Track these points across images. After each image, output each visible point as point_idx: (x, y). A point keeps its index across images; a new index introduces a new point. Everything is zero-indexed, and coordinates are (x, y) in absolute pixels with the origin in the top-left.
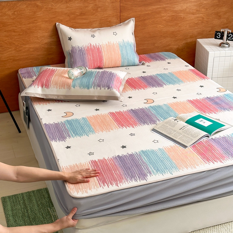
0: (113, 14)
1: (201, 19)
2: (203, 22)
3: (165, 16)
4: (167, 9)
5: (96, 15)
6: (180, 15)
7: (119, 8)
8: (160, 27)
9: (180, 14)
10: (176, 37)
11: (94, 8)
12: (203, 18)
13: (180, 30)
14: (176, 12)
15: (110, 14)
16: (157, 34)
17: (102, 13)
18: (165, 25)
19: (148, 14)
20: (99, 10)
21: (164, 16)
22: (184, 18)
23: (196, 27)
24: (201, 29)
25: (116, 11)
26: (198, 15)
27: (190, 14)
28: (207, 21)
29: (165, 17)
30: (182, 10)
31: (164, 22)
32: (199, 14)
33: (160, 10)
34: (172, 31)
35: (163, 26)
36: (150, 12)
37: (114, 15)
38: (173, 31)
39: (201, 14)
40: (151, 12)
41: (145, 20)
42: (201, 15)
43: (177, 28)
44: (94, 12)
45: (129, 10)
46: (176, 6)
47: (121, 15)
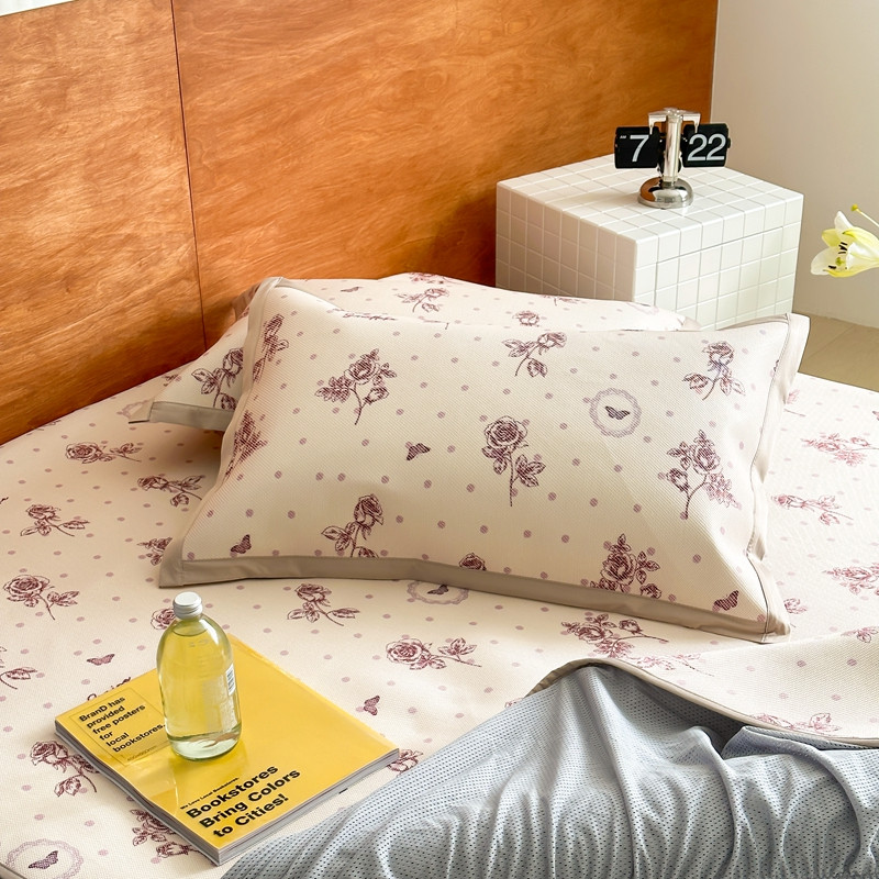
0: (149, 108)
1: (510, 72)
2: (517, 89)
3: (379, 84)
4: (381, 40)
5: (62, 132)
6: (437, 69)
7: (175, 69)
8: (361, 144)
9: (433, 63)
10: (426, 184)
11: (47, 92)
12: (518, 68)
13: (440, 144)
14: (416, 51)
15: (133, 114)
16: (352, 185)
17: (92, 111)
18: (379, 130)
19: (306, 83)
20: (75, 95)
21: (373, 84)
22: (448, 78)
23: (496, 120)
24: (513, 126)
25: (159, 88)
26: (497, 57)
27: (469, 54)
28: (531, 81)
29: (378, 88)
30: (438, 40)
31: (375, 116)
32: (502, 50)
33: (354, 50)
34: (410, 159)
35: (372, 139)
36: (313, 71)
37: (151, 114)
38: (413, 154)
39: (510, 47)
40: (318, 67)
41: (296, 118)
42: (510, 52)
43: (426, 136)
44: (50, 110)
45: (222, 71)
46: (415, 21)
47: (187, 108)
